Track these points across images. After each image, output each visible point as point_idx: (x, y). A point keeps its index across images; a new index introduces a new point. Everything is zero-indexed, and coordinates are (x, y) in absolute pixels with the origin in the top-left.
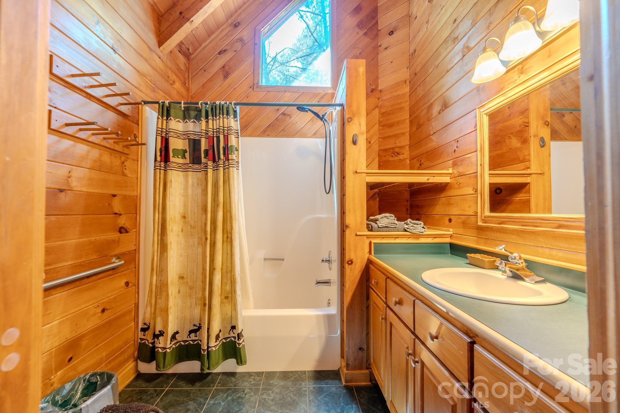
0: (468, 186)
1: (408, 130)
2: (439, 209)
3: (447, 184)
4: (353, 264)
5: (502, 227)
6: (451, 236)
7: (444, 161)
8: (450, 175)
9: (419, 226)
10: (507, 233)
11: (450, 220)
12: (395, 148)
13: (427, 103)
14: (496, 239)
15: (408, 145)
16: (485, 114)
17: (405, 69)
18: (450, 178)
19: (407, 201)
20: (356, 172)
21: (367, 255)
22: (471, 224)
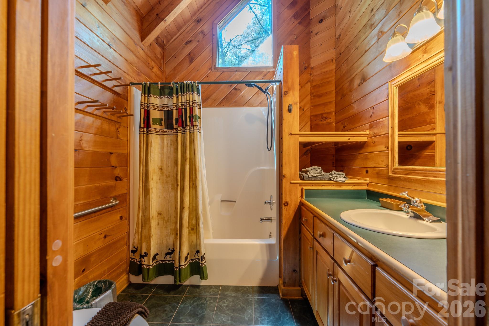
0: (382, 144)
1: (335, 99)
2: (358, 163)
3: (365, 143)
4: (289, 205)
5: (408, 177)
6: (368, 184)
7: (362, 124)
8: (367, 136)
9: (341, 176)
10: (412, 182)
11: (367, 172)
12: (324, 114)
13: (349, 77)
14: (403, 187)
15: (334, 111)
16: (395, 86)
17: (332, 50)
18: (368, 138)
19: (333, 156)
20: (291, 134)
21: (299, 199)
22: (383, 175)
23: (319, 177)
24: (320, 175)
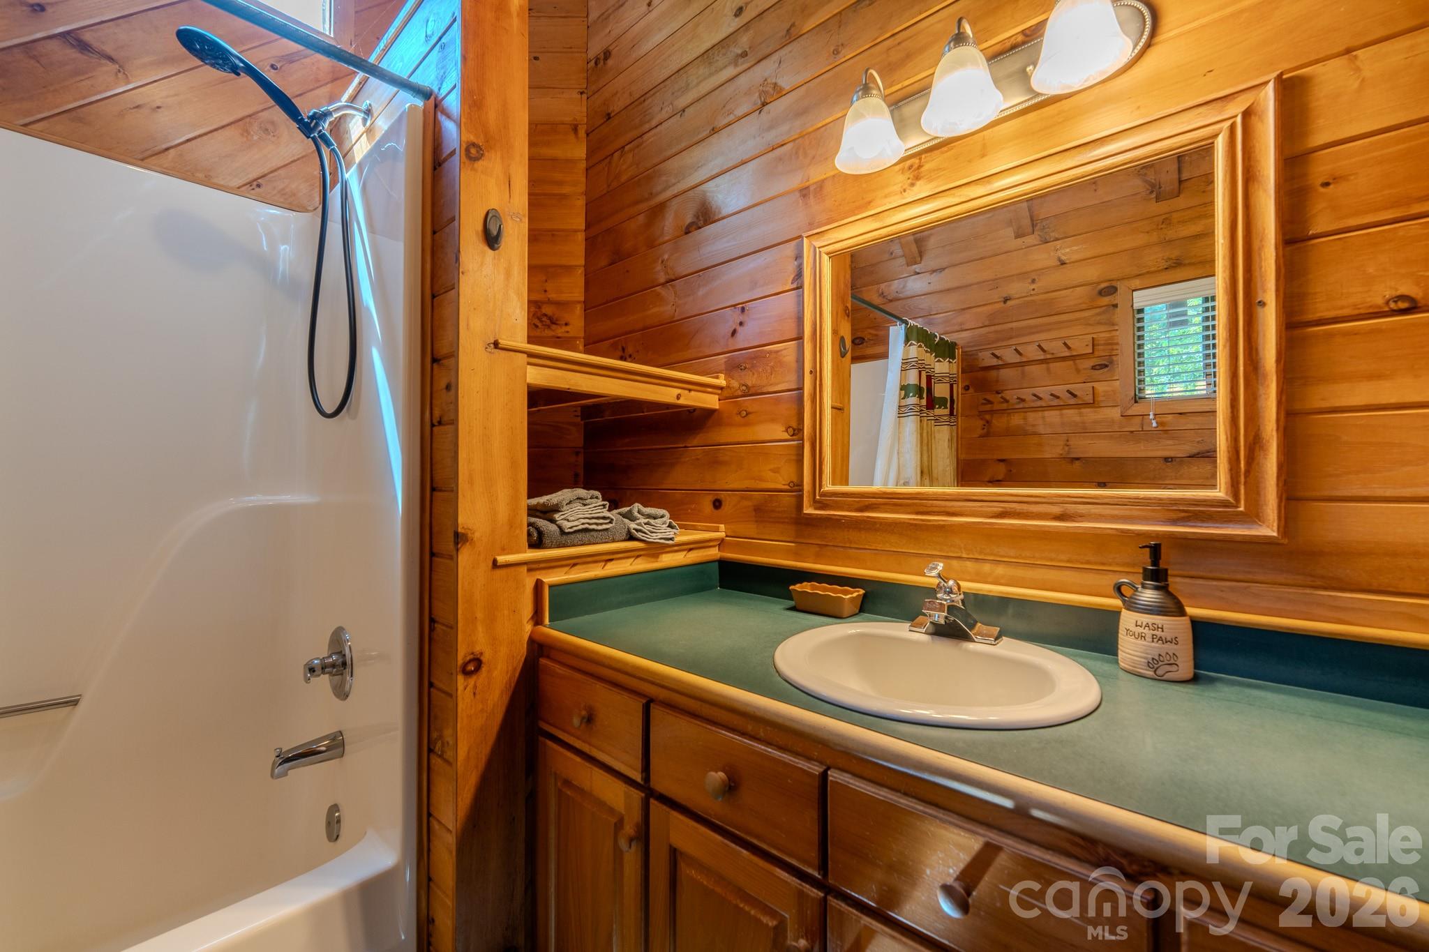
0: (773, 420)
1: (582, 262)
2: (681, 477)
3: (710, 412)
4: (484, 669)
5: (868, 517)
6: (721, 543)
7: (701, 355)
8: (719, 392)
9: (659, 521)
10: (876, 530)
11: (717, 504)
12: (543, 303)
13: (647, 200)
14: (848, 545)
15: (579, 302)
16: (827, 254)
17: (576, 96)
18: (719, 400)
19: (577, 454)
20: (496, 344)
21: (528, 628)
22: (779, 512)
23: (597, 530)
24: (601, 524)
